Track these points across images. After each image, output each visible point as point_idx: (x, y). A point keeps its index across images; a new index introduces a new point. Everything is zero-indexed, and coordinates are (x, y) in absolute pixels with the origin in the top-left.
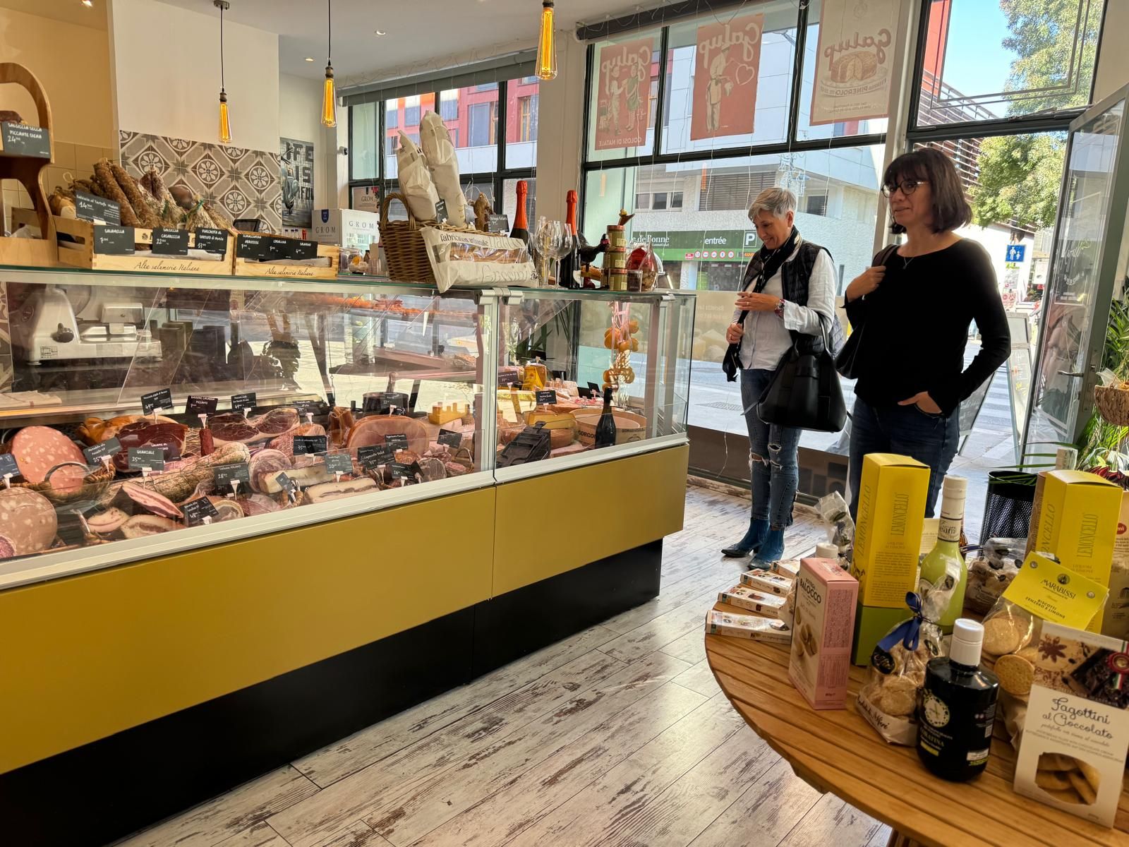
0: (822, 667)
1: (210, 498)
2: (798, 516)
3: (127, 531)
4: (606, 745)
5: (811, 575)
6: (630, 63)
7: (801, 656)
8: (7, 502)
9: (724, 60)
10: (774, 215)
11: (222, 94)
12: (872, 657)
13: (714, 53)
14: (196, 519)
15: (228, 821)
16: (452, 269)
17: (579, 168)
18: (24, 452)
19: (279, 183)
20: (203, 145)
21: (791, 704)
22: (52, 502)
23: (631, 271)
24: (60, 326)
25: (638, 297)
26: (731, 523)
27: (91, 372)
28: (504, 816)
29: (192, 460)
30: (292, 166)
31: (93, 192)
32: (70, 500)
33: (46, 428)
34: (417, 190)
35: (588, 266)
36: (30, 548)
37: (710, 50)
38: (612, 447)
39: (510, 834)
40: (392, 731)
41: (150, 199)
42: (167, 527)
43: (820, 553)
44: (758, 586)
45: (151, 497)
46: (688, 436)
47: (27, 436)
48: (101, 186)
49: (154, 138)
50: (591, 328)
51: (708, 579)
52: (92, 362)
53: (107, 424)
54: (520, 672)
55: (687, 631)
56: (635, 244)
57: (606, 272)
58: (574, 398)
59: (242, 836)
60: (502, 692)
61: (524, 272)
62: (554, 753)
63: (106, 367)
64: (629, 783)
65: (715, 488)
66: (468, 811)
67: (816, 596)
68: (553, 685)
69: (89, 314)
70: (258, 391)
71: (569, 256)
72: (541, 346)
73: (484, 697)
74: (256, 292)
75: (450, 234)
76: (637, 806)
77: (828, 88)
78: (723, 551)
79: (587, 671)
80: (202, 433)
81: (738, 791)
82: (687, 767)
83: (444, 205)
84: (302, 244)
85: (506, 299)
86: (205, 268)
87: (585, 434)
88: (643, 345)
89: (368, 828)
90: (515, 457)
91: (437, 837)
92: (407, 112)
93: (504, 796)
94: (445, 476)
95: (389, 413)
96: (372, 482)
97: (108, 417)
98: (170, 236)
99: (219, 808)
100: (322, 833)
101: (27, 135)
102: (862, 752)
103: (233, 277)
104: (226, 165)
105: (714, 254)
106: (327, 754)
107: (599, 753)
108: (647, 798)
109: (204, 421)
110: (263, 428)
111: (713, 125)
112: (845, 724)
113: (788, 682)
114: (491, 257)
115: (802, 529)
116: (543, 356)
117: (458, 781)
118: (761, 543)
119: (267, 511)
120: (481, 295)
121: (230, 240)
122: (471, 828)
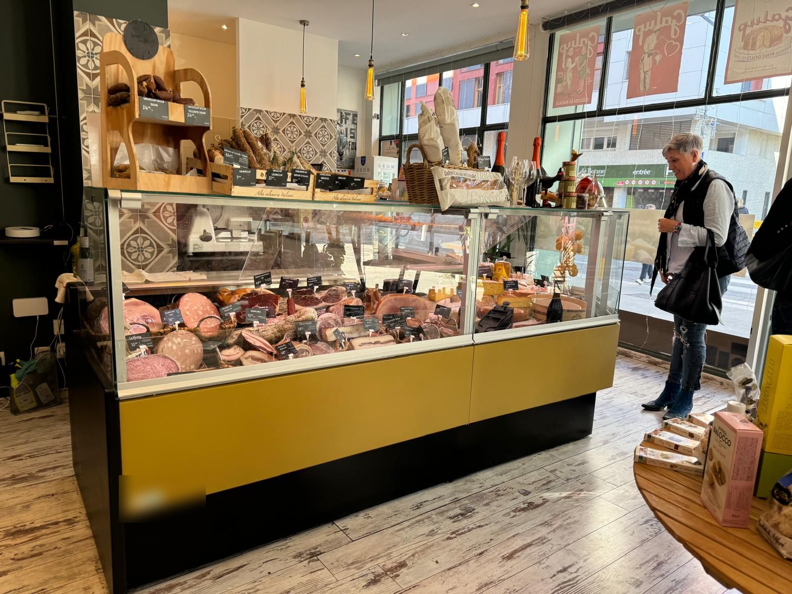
0: (729, 495)
1: (293, 342)
2: (704, 382)
3: (244, 362)
4: (550, 536)
5: (723, 424)
6: (582, 45)
7: (712, 485)
8: (176, 338)
9: (656, 38)
10: (681, 152)
11: (303, 82)
12: (773, 491)
13: (647, 34)
14: (284, 355)
15: (294, 554)
16: (451, 195)
17: (540, 121)
18: (186, 308)
19: (335, 139)
20: (290, 115)
21: (703, 520)
22: (201, 340)
23: (580, 194)
24: (205, 231)
25: (584, 213)
26: (650, 385)
27: (222, 261)
28: (474, 576)
29: (282, 318)
30: (344, 128)
31: (232, 147)
32: (211, 339)
33: (198, 294)
34: (431, 142)
35: (546, 191)
36: (188, 368)
37: (644, 32)
38: (559, 323)
39: (479, 589)
40: (399, 508)
41: (265, 151)
42: (267, 359)
43: (730, 408)
44: (676, 431)
45: (258, 340)
46: (619, 317)
47: (187, 299)
48: (237, 143)
49: (260, 111)
50: (544, 237)
51: (631, 425)
52: (223, 254)
53: (233, 293)
54: (487, 478)
55: (613, 461)
56: (583, 175)
57: (560, 195)
58: (531, 286)
59: (302, 565)
60: (474, 490)
61: (501, 196)
62: (510, 538)
63: (232, 258)
64: (566, 566)
65: (638, 358)
66: (450, 569)
67: (727, 441)
68: (511, 490)
69: (221, 225)
70: (323, 275)
71: (533, 184)
72: (506, 249)
73: (462, 492)
74: (320, 210)
75: (451, 171)
76: (571, 583)
77: (740, 55)
78: (643, 406)
79: (536, 483)
80: (288, 301)
81: (650, 583)
82: (610, 560)
83: (448, 151)
84: (355, 180)
85: (486, 215)
86: (296, 195)
87: (539, 312)
88: (586, 250)
89: (383, 571)
90: (488, 326)
91: (428, 584)
92: (418, 88)
93: (475, 562)
94: (439, 337)
95: (403, 292)
96: (392, 338)
97: (233, 288)
98: (276, 175)
99: (289, 544)
100: (353, 570)
101: (197, 112)
102: (763, 563)
103: (313, 201)
104: (303, 128)
105: (640, 182)
106: (357, 518)
107: (544, 541)
108: (579, 578)
109: (290, 293)
110: (325, 299)
111: (645, 87)
112: (747, 540)
113: (700, 503)
114: (478, 186)
115: (707, 392)
116: (509, 256)
117: (443, 548)
118: (674, 401)
119: (326, 352)
120: (470, 212)
121: (312, 177)
122: (452, 581)
